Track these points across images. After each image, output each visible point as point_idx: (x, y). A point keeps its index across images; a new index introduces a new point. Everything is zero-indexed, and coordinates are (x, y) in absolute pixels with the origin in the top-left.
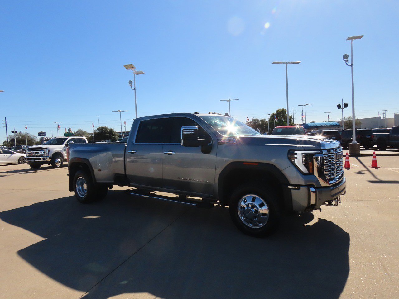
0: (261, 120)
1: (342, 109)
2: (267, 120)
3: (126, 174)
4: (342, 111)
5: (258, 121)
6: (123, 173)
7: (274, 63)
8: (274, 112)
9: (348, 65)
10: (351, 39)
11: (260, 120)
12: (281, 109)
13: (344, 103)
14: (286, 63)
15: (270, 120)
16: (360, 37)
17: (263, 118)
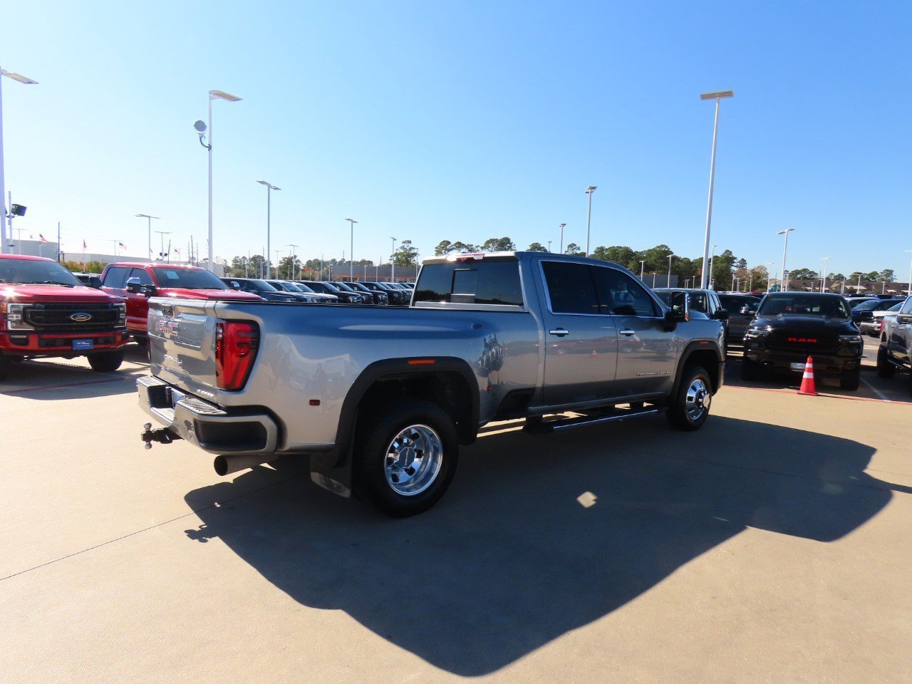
10: (217, 94)
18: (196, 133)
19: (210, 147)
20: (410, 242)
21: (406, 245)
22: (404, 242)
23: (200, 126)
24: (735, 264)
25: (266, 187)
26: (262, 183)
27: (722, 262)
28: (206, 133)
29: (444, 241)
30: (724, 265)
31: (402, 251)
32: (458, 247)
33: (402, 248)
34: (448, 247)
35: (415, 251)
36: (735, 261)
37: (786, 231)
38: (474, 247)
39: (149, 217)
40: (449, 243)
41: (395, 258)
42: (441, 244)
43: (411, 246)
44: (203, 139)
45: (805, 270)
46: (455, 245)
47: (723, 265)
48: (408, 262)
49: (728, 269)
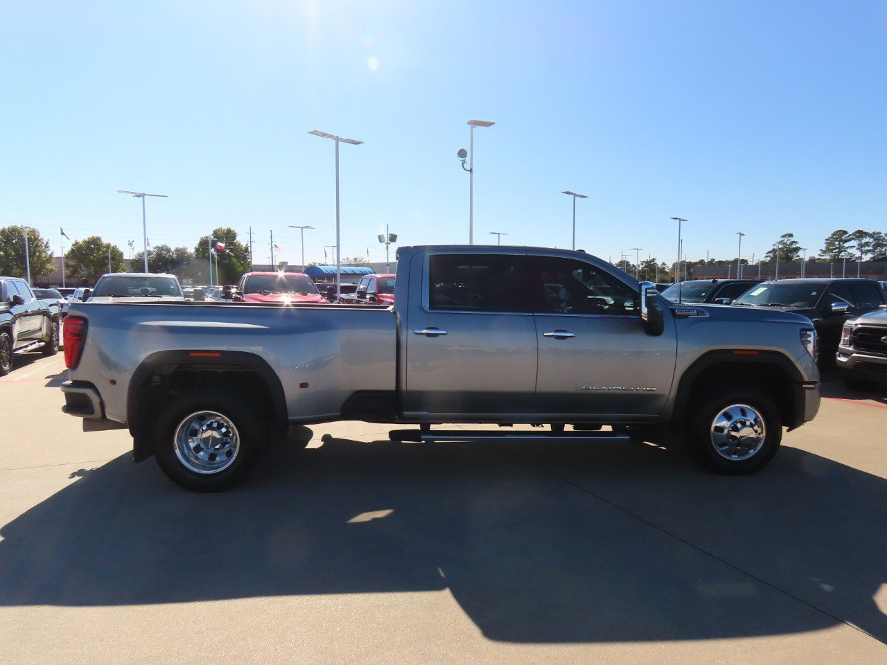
0: (177, 250)
1: (386, 243)
2: (191, 250)
3: (404, 388)
4: (387, 248)
5: (169, 250)
6: (390, 385)
7: (315, 133)
8: (208, 233)
9: (465, 170)
10: (475, 123)
11: (173, 249)
12: (225, 227)
13: (389, 233)
14: (338, 140)
15: (197, 250)
16: (488, 124)
17: (181, 246)
18: (459, 160)
19: (471, 171)
20: (791, 235)
21: (786, 239)
22: (782, 236)
23: (462, 153)
25: (572, 196)
26: (568, 193)
28: (468, 159)
29: (838, 231)
31: (781, 246)
32: (857, 237)
33: (781, 242)
34: (843, 238)
35: (798, 245)
38: (883, 235)
39: (499, 234)
40: (845, 232)
41: (771, 255)
42: (834, 235)
43: (792, 239)
44: (464, 165)
46: (854, 234)
48: (789, 259)
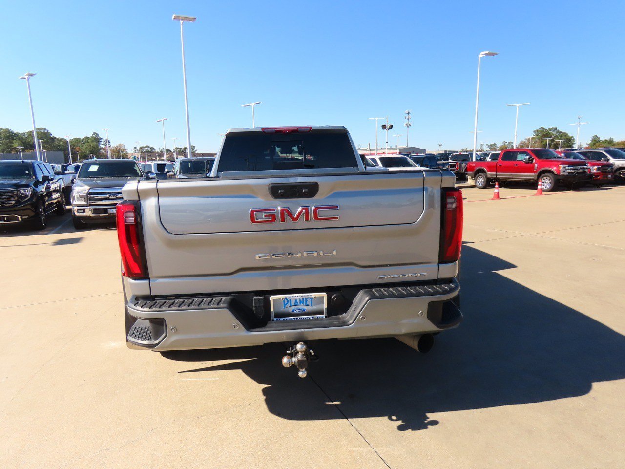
24: (102, 143)
27: (92, 141)
30: (95, 143)
36: (102, 140)
37: (162, 120)
45: (147, 146)
47: (93, 143)
49: (98, 146)
